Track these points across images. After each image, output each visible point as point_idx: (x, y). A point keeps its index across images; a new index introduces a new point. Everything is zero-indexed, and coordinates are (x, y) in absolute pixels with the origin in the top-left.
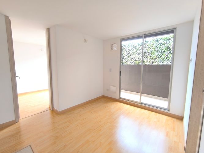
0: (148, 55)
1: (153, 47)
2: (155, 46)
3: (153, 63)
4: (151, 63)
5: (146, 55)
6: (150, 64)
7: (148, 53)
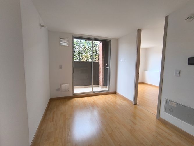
0: (83, 53)
1: (86, 48)
2: (87, 47)
3: (87, 60)
4: (86, 60)
5: (81, 53)
6: (84, 61)
7: (83, 52)
